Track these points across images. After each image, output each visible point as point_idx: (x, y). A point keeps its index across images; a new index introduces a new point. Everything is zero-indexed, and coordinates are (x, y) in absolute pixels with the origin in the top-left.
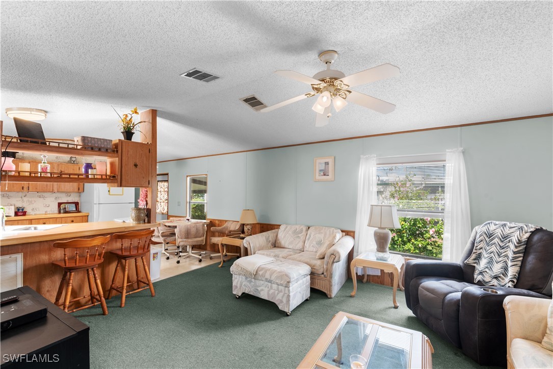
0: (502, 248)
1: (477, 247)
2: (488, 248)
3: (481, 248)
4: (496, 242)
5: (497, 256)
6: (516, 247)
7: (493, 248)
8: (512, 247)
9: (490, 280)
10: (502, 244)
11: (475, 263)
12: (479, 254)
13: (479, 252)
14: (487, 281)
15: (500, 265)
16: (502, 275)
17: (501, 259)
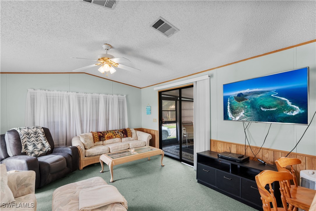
0: (37, 137)
1: (22, 142)
2: (30, 140)
3: (26, 142)
4: (33, 136)
5: (36, 142)
6: (43, 135)
7: (33, 139)
8: (41, 135)
9: (38, 153)
10: (36, 136)
11: (26, 150)
12: (25, 145)
13: (25, 144)
14: (37, 154)
15: (40, 144)
16: (43, 148)
17: (38, 142)
